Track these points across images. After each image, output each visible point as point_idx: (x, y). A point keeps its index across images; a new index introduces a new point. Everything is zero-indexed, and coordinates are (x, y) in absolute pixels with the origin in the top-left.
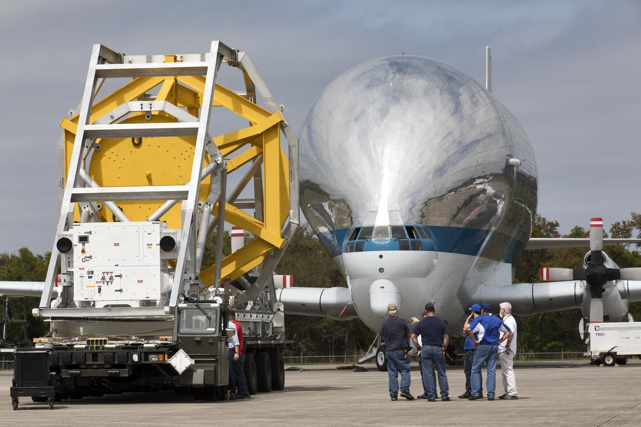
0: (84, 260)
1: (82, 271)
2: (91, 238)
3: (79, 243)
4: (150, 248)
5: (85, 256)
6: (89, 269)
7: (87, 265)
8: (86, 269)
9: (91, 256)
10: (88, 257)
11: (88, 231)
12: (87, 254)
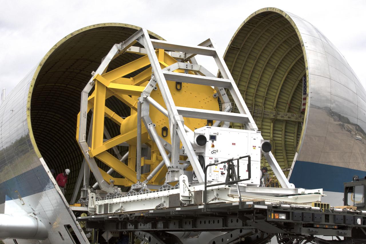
0: (213, 152)
1: (211, 160)
2: (217, 137)
3: (210, 140)
4: (255, 149)
5: (214, 149)
6: (215, 159)
7: (214, 156)
8: (214, 159)
9: (217, 150)
10: (215, 151)
11: (216, 132)
12: (215, 149)
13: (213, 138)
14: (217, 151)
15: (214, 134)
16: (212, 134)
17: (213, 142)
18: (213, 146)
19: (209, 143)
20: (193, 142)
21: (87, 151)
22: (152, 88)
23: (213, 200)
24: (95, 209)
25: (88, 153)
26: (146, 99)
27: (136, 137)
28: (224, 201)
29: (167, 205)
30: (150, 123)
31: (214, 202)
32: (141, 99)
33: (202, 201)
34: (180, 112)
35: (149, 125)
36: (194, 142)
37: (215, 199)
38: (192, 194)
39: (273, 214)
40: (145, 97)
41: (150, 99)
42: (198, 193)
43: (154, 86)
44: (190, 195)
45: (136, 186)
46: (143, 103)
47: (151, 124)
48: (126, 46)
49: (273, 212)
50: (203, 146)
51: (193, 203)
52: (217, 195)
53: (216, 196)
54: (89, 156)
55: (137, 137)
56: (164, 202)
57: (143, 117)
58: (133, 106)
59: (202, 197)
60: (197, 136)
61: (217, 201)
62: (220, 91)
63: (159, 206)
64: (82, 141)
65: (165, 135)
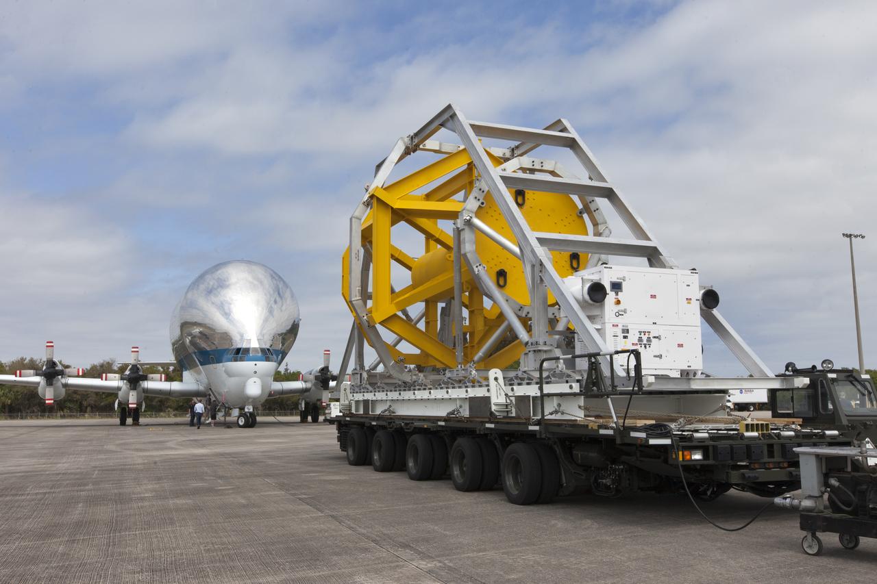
0: (618, 314)
1: (615, 329)
2: (624, 285)
3: (611, 291)
4: (690, 303)
5: (619, 309)
6: (623, 326)
7: (621, 321)
8: (620, 327)
9: (625, 309)
10: (622, 311)
11: (622, 276)
12: (621, 307)
13: (617, 287)
14: (625, 311)
15: (618, 279)
16: (615, 280)
17: (617, 294)
18: (618, 302)
19: (611, 297)
20: (580, 297)
21: (365, 315)
22: (479, 203)
23: (551, 414)
24: (350, 406)
25: (365, 318)
26: (469, 223)
27: (452, 289)
28: (573, 418)
29: (466, 413)
30: (478, 265)
31: (553, 417)
32: (460, 223)
33: (530, 413)
34: (542, 241)
35: (477, 267)
36: (583, 295)
37: (556, 412)
38: (511, 401)
39: (681, 453)
40: (468, 218)
41: (477, 221)
42: (523, 400)
43: (481, 201)
44: (508, 401)
45: (455, 373)
46: (463, 229)
47: (480, 265)
48: (420, 139)
49: (680, 448)
50: (598, 304)
51: (514, 415)
52: (559, 405)
53: (557, 408)
54: (369, 323)
55: (453, 287)
56: (461, 407)
57: (465, 255)
58: (437, 236)
59: (530, 406)
60: (588, 285)
61: (558, 417)
62: (590, 204)
63: (452, 413)
64: (356, 299)
65: (502, 282)
